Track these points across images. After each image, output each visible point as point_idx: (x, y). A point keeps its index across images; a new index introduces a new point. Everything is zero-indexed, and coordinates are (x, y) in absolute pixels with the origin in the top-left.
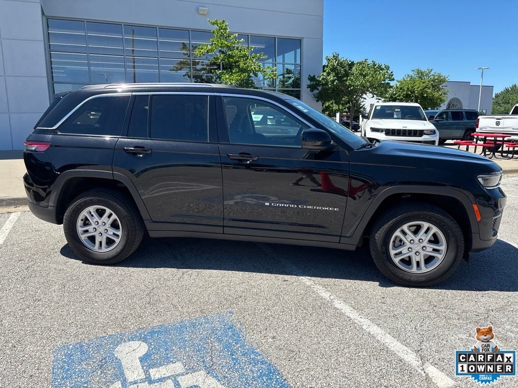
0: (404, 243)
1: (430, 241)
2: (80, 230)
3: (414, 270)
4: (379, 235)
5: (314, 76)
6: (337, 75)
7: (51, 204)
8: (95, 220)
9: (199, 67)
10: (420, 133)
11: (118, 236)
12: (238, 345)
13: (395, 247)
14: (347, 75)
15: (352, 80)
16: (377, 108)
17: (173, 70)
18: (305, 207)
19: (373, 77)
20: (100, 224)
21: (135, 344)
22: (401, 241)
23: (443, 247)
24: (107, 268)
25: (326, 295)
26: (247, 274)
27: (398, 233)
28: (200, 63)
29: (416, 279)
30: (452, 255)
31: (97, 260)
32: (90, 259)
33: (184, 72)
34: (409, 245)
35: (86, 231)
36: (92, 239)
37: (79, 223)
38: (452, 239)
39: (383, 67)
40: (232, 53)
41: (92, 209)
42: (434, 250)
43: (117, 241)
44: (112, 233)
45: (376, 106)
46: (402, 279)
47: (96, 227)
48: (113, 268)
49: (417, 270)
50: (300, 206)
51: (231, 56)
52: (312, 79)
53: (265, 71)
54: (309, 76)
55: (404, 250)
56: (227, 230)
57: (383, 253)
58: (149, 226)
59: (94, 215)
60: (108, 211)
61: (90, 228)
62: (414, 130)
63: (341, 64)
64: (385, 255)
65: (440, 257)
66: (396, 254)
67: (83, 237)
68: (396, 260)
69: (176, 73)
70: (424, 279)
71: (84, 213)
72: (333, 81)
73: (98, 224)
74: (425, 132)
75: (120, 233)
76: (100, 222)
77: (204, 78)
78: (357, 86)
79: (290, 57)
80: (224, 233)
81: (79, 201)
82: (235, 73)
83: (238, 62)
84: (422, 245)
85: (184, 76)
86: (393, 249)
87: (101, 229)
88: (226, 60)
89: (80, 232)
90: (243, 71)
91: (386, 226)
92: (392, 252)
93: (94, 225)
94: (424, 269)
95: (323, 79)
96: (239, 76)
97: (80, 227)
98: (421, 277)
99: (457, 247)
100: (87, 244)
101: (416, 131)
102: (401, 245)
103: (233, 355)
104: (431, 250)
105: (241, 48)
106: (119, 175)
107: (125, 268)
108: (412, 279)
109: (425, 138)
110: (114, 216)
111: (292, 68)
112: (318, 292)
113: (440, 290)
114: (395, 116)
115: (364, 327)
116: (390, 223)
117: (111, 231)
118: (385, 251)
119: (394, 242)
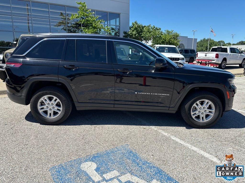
0: (197, 109)
1: (208, 108)
2: (39, 107)
3: (201, 121)
4: (187, 106)
5: (126, 31)
6: (137, 31)
7: (23, 95)
8: (47, 103)
9: (69, 25)
10: (178, 59)
12: (139, 160)
13: (193, 111)
14: (142, 32)
15: (144, 34)
16: (157, 48)
17: (56, 26)
18: (154, 94)
19: (154, 33)
20: (50, 104)
21: (89, 163)
22: (195, 108)
23: (213, 111)
24: (55, 126)
25: (166, 134)
26: (126, 126)
27: (195, 105)
28: (70, 23)
29: (202, 125)
30: (217, 113)
31: (49, 123)
32: (44, 122)
33: (61, 27)
34: (199, 110)
35: (43, 108)
36: (46, 112)
37: (39, 104)
38: (218, 107)
39: (158, 28)
40: (88, 19)
41: (46, 97)
42: (210, 112)
43: (60, 113)
44: (57, 109)
45: (157, 47)
46: (196, 125)
47: (48, 106)
48: (58, 126)
50: (151, 94)
51: (87, 20)
52: (125, 33)
53: (105, 28)
54: (124, 31)
55: (197, 112)
56: (116, 106)
57: (189, 114)
58: (76, 105)
59: (47, 99)
60: (55, 98)
61: (45, 107)
62: (175, 58)
63: (139, 27)
64: (189, 115)
65: (212, 115)
66: (193, 114)
67: (41, 111)
68: (194, 117)
69: (57, 28)
70: (205, 125)
71: (42, 99)
72: (136, 34)
74: (180, 59)
75: (61, 109)
76: (50, 103)
77: (72, 30)
78: (147, 37)
79: (113, 22)
80: (114, 107)
81: (39, 93)
82: (91, 29)
83: (91, 23)
84: (205, 110)
85: (62, 29)
86: (192, 112)
87: (51, 107)
88: (86, 23)
89: (39, 109)
90: (94, 28)
91: (190, 102)
92: (192, 113)
93: (47, 105)
94: (205, 121)
95: (131, 33)
96: (93, 30)
97: (39, 106)
98: (204, 124)
99: (220, 110)
100: (43, 114)
102: (195, 110)
103: (138, 165)
104: (208, 112)
105: (93, 17)
106: (62, 79)
107: (64, 126)
108: (201, 125)
109: (179, 61)
110: (58, 100)
111: (114, 27)
112: (162, 133)
113: (212, 129)
114: (165, 51)
116: (192, 100)
117: (56, 108)
118: (189, 113)
119: (193, 109)
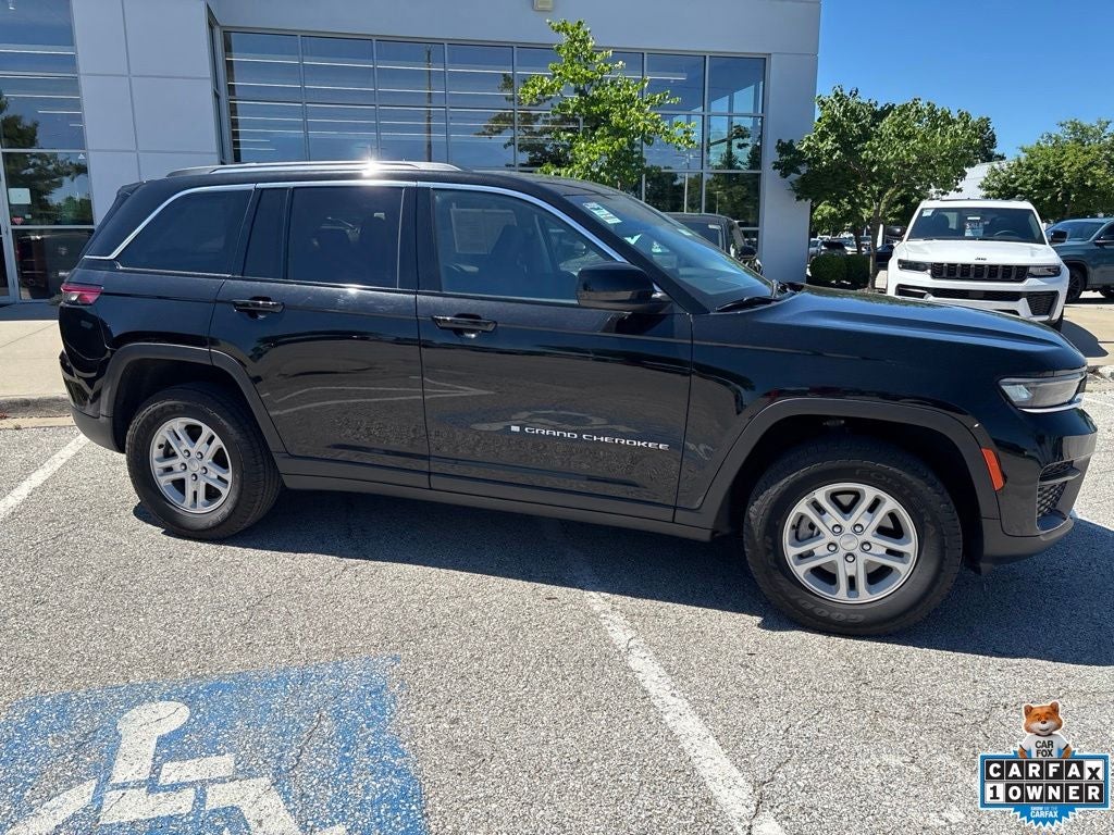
0: (819, 533)
1: (882, 531)
2: (157, 466)
3: (842, 594)
4: (757, 510)
5: (791, 141)
6: (839, 139)
7: (103, 411)
8: (183, 449)
9: (537, 126)
10: (1020, 273)
11: (226, 482)
12: (372, 731)
13: (798, 539)
14: (866, 135)
15: (874, 150)
16: (925, 214)
17: (484, 134)
18: (595, 438)
19: (926, 141)
20: (193, 455)
21: (165, 708)
22: (812, 526)
23: (910, 547)
24: (204, 546)
25: (620, 635)
26: (476, 578)
27: (802, 507)
28: (541, 118)
29: (843, 617)
30: (929, 569)
31: (188, 529)
32: (177, 527)
33: (505, 137)
34: (829, 537)
35: (169, 470)
36: (180, 485)
37: (155, 452)
38: (931, 530)
39: (955, 116)
40: (600, 94)
41: (178, 424)
42: (890, 552)
43: (225, 492)
44: (215, 477)
45: (923, 210)
46: (811, 613)
47: (186, 461)
48: (214, 546)
49: (849, 595)
50: (584, 436)
51: (596, 101)
52: (785, 148)
53: (668, 133)
54: (779, 141)
55: (819, 547)
56: (437, 482)
57: (768, 552)
58: (283, 465)
59: (181, 437)
60: (207, 431)
61: (174, 463)
62: (1005, 266)
63: (852, 114)
64: (772, 556)
65: (903, 569)
66: (801, 556)
67: (164, 482)
68: (801, 571)
69: (489, 141)
70: (861, 618)
71: (162, 435)
72: (830, 153)
73: (189, 455)
74: (1031, 270)
75: (228, 476)
76: (193, 451)
77: (547, 149)
78: (888, 162)
79: (744, 100)
80: (429, 488)
81: (152, 408)
82: (601, 137)
83: (610, 111)
84: (861, 538)
85: (505, 146)
86: (792, 545)
87: (196, 467)
88: (583, 110)
89: (156, 470)
90: (618, 132)
91: (773, 491)
92: (791, 552)
93: (181, 458)
94: (865, 596)
95: (808, 148)
96: (610, 145)
97: (158, 460)
98: (855, 612)
99: (942, 548)
100: (171, 494)
101: (1010, 267)
102: (811, 536)
103: (348, 750)
104: (883, 551)
105: (623, 80)
106: (221, 356)
107: (238, 549)
108: (835, 616)
109: (1030, 284)
110: (218, 442)
111: (747, 123)
112: (609, 629)
113: (897, 647)
114: (968, 233)
115: (667, 718)
116: (782, 483)
117: (214, 472)
118: (770, 547)
119: (796, 527)
